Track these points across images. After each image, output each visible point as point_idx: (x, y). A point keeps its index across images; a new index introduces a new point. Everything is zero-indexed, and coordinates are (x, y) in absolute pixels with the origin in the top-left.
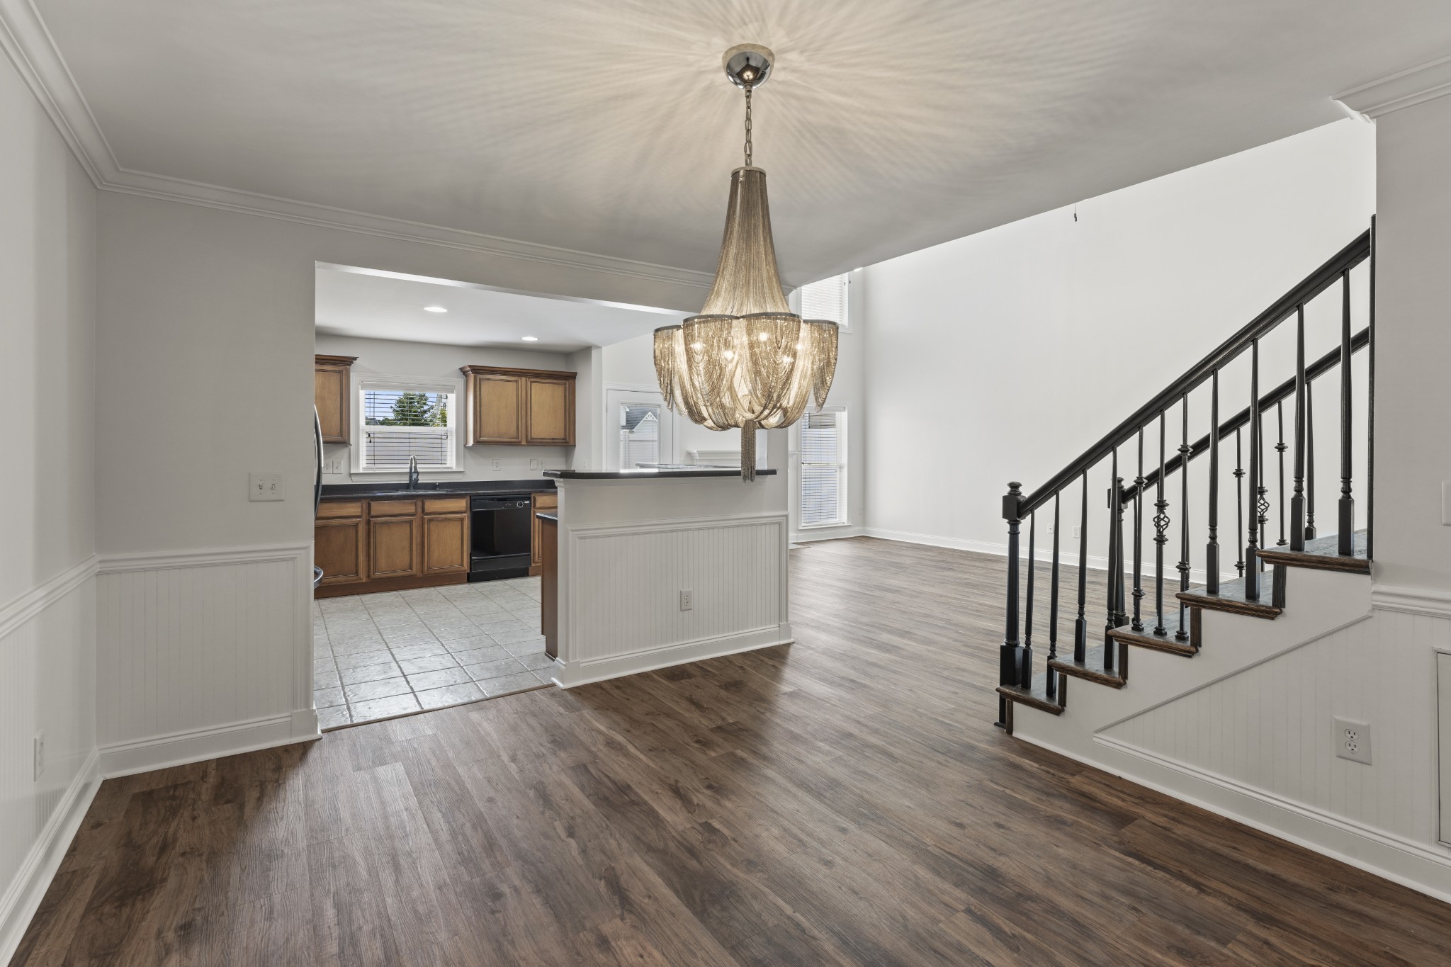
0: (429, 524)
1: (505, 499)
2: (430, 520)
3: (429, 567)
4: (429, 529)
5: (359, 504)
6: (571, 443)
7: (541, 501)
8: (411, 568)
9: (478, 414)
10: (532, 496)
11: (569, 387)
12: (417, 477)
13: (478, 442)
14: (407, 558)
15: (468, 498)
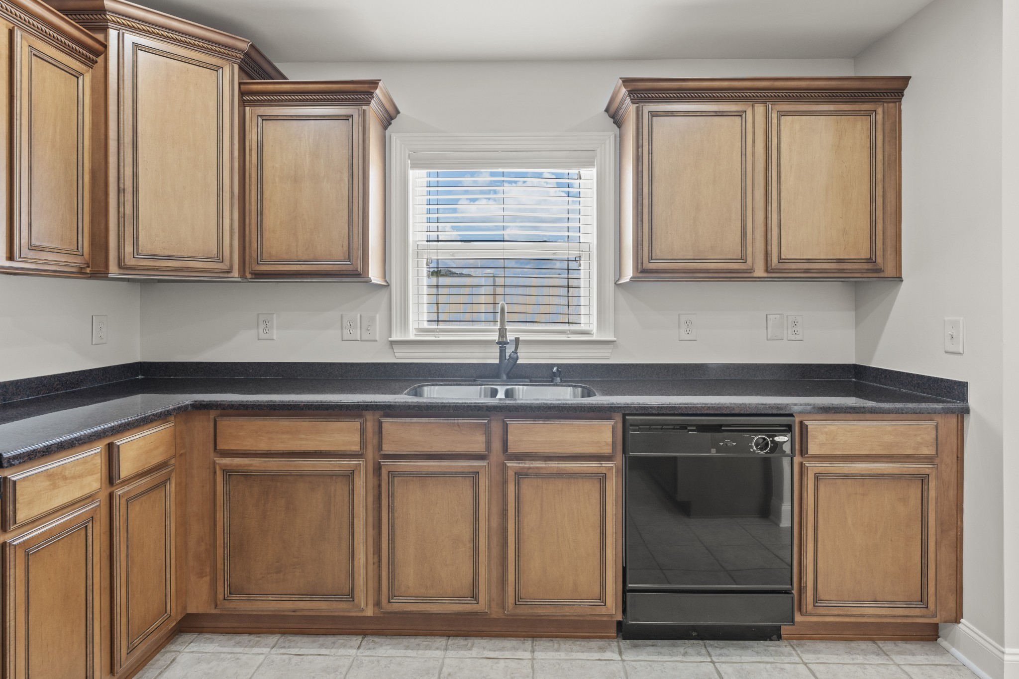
0: (518, 484)
1: (717, 428)
2: (520, 475)
3: (518, 597)
4: (518, 498)
5: (356, 424)
6: (890, 271)
7: (822, 438)
8: (475, 597)
9: (646, 202)
10: (797, 419)
11: (884, 124)
12: (515, 352)
13: (644, 271)
14: (466, 570)
15: (618, 418)
